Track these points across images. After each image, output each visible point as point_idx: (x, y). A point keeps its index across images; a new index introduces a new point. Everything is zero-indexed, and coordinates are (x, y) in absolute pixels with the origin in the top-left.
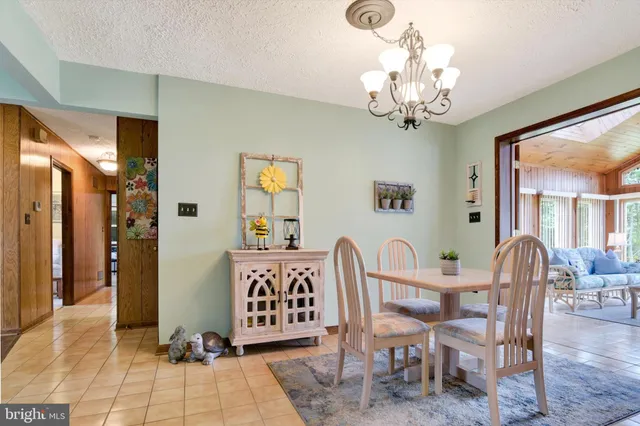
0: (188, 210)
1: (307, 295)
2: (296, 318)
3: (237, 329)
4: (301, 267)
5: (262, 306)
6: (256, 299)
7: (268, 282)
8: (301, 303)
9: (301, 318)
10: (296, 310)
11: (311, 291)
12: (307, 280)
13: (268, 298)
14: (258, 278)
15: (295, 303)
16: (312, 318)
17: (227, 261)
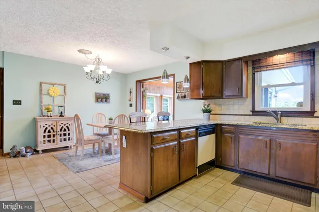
0: (17, 103)
1: (67, 132)
2: (63, 140)
3: (39, 144)
4: (65, 123)
5: (49, 136)
6: (47, 134)
7: (52, 128)
8: (65, 135)
9: (65, 140)
10: (63, 137)
11: (69, 130)
12: (67, 127)
13: (52, 134)
14: (48, 127)
15: (63, 135)
16: (69, 140)
17: (35, 121)
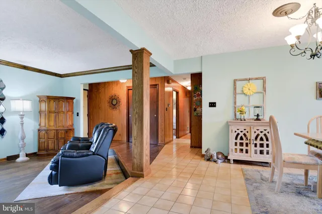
0: (212, 105)
1: (265, 142)
2: (259, 152)
3: (230, 153)
4: (262, 129)
5: (241, 144)
6: (239, 141)
7: (245, 134)
8: (262, 145)
9: (261, 152)
10: (259, 149)
11: (267, 140)
12: (265, 135)
13: (244, 141)
14: (240, 133)
15: (258, 145)
16: (268, 153)
